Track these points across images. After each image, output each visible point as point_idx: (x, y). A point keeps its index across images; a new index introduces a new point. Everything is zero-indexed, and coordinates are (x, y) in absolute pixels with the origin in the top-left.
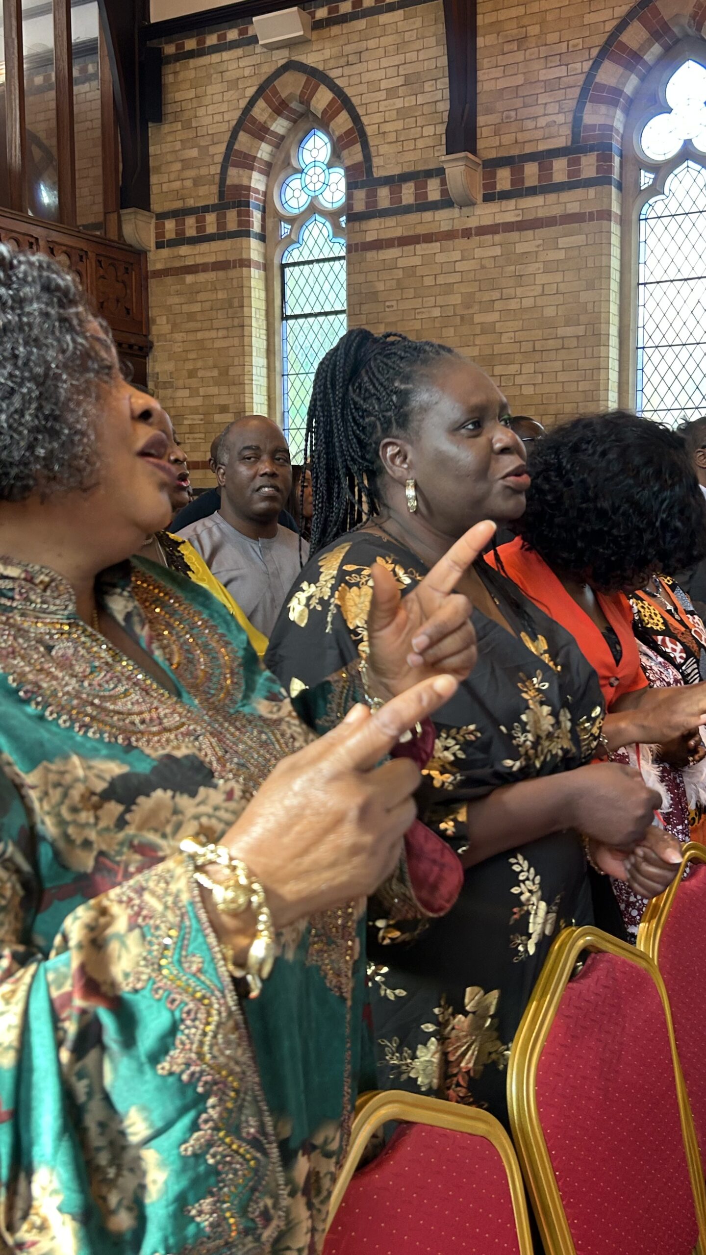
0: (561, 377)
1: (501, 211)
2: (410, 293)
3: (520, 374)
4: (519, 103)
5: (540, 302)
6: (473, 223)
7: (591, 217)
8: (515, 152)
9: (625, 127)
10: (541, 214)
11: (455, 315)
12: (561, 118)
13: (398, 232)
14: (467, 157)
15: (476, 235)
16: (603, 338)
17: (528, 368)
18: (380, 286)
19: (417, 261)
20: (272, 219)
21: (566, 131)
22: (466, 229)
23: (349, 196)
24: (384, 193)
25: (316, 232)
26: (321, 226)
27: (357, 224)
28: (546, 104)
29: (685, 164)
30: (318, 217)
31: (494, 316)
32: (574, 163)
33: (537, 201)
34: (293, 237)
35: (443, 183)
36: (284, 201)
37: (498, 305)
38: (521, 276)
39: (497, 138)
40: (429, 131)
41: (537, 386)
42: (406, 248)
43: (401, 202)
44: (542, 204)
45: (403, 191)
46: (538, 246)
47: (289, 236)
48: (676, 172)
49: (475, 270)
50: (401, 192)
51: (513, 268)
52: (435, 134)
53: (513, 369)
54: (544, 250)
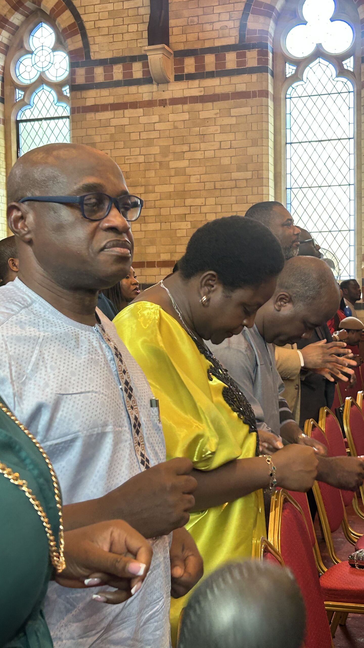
1: (188, 88)
2: (121, 144)
3: (205, 205)
4: (200, 11)
5: (218, 154)
6: (167, 95)
7: (254, 95)
8: (198, 46)
9: (275, 32)
10: (219, 90)
11: (155, 161)
12: (231, 24)
13: (111, 100)
14: (164, 48)
15: (170, 105)
16: (264, 181)
17: (211, 201)
18: (97, 139)
19: (125, 121)
20: (9, 87)
21: (235, 33)
22: (163, 100)
23: (72, 73)
24: (99, 71)
25: (44, 98)
26: (47, 93)
27: (79, 93)
28: (219, 14)
29: (317, 60)
30: (45, 87)
31: (185, 163)
32: (242, 56)
33: (215, 82)
34: (26, 100)
35: (146, 65)
36: (18, 74)
38: (204, 135)
39: (185, 36)
40: (133, 28)
42: (117, 112)
43: (113, 79)
44: (219, 84)
45: (114, 71)
46: (216, 114)
47: (23, 100)
48: (311, 65)
49: (169, 130)
50: (112, 72)
51: (198, 129)
52: (137, 31)
53: (199, 201)
54: (220, 117)
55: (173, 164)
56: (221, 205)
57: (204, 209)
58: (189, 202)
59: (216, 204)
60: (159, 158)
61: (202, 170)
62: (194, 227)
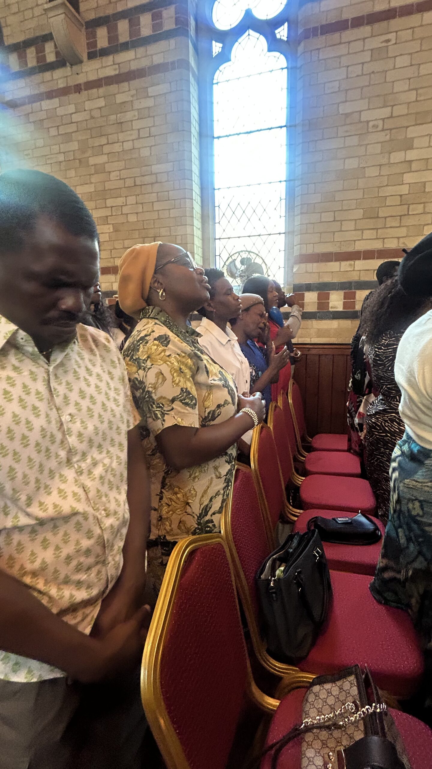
0: (157, 207)
1: (102, 67)
2: (40, 142)
3: (126, 205)
5: (137, 144)
6: (81, 79)
7: (173, 66)
8: (110, 11)
10: (134, 66)
11: (75, 159)
13: (27, 92)
14: (65, 5)
15: (85, 90)
16: (187, 173)
17: (132, 200)
18: (19, 138)
19: (43, 115)
22: (77, 85)
31: (103, 159)
32: (157, 17)
33: (130, 55)
37: (106, 149)
38: (122, 123)
41: (139, 214)
42: (34, 105)
43: (27, 66)
44: (134, 57)
45: (28, 56)
46: (132, 96)
48: (240, 40)
49: (86, 120)
50: (26, 57)
51: (114, 116)
54: (137, 99)
55: (92, 161)
56: (142, 203)
57: (125, 210)
58: (110, 202)
59: (137, 203)
60: (78, 155)
61: (122, 164)
62: (116, 230)
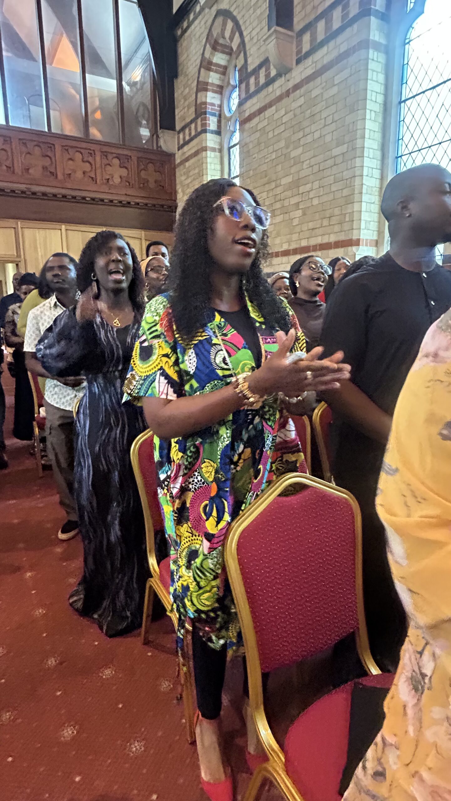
0: (333, 188)
1: (305, 69)
2: (263, 146)
3: (312, 190)
5: (323, 132)
6: (291, 84)
8: (313, 16)
10: (326, 60)
11: (282, 155)
13: (258, 106)
14: (276, 31)
15: (292, 92)
16: (358, 151)
17: (316, 185)
18: (251, 146)
19: (266, 122)
20: (223, 121)
22: (288, 90)
23: (239, 90)
24: (252, 81)
27: (242, 108)
31: (300, 150)
32: (345, 8)
34: (231, 129)
37: (302, 142)
38: (314, 115)
39: (304, 10)
41: (320, 197)
42: (261, 116)
43: (259, 84)
45: (260, 76)
46: (323, 88)
49: (291, 119)
50: (259, 78)
51: (310, 110)
55: (293, 154)
56: (323, 187)
57: (312, 195)
58: (302, 189)
59: (320, 187)
60: (285, 151)
61: (311, 153)
62: (304, 214)
